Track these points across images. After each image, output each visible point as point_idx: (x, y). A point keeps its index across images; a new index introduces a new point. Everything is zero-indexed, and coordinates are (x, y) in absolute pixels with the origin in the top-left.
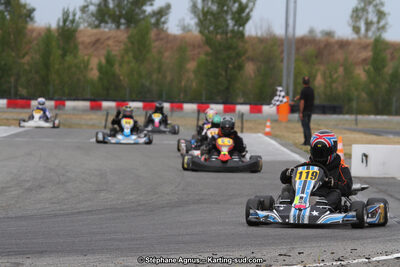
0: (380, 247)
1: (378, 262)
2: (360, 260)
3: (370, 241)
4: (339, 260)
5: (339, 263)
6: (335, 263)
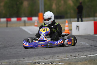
0: (90, 53)
1: (90, 56)
2: (83, 56)
3: (85, 52)
5: (74, 58)
6: (73, 58)
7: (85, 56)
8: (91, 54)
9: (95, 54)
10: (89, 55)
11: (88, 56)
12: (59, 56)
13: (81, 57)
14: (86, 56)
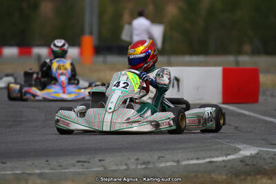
0: (191, 155)
1: (189, 165)
2: (168, 164)
4: (144, 163)
5: (144, 166)
6: (139, 167)
7: (175, 164)
8: (192, 159)
9: (204, 158)
10: (188, 159)
11: (184, 163)
12: (103, 160)
13: (163, 165)
14: (178, 162)
